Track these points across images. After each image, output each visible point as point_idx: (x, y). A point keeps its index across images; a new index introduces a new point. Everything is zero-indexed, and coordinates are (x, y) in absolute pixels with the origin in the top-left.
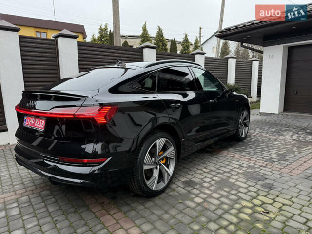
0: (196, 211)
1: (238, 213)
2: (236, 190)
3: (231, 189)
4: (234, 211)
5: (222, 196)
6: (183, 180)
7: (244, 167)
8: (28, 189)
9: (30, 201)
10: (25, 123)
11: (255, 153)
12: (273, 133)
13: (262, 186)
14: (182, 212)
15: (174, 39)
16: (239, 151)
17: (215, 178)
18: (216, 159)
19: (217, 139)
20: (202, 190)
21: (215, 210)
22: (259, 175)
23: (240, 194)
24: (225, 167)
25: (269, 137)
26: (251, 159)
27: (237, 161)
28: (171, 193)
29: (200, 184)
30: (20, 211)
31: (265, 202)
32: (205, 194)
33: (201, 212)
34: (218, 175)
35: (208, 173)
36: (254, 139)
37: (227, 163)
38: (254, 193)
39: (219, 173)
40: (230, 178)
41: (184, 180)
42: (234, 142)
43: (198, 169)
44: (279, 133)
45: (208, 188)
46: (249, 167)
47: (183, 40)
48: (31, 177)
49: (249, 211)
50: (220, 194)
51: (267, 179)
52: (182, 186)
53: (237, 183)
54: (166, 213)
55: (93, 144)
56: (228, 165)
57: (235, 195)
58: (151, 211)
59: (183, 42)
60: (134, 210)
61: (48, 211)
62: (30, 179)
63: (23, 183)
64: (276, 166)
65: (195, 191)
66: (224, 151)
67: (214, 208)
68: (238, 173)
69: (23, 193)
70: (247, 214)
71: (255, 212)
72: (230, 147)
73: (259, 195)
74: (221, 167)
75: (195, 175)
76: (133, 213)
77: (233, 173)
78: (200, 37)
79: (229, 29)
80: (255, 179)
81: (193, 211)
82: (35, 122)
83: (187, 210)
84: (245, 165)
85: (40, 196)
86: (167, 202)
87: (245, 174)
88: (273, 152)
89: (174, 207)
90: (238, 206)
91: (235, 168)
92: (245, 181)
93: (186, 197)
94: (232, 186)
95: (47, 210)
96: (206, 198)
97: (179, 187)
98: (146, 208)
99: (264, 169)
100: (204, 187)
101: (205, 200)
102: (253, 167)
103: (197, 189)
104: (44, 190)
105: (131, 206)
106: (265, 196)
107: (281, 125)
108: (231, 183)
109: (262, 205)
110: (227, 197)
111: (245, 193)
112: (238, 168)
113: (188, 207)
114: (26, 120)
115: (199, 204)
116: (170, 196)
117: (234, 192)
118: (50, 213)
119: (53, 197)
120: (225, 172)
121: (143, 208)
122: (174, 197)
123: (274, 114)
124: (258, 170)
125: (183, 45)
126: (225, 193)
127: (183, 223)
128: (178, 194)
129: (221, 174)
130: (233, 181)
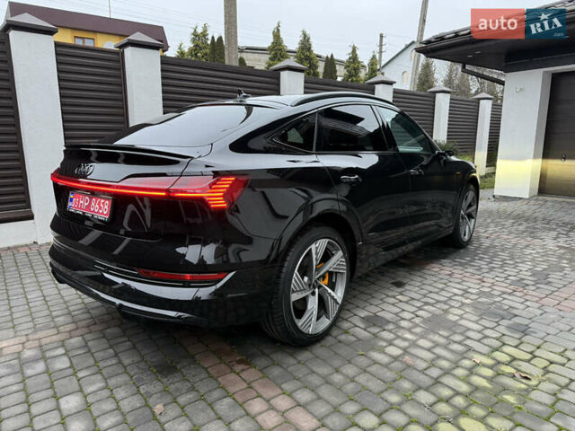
0: (391, 370)
1: (468, 376)
2: (462, 334)
3: (451, 333)
4: (460, 372)
5: (437, 345)
6: (362, 316)
7: (472, 294)
8: (80, 324)
9: (86, 346)
10: (70, 204)
11: (491, 269)
12: (520, 234)
13: (508, 327)
14: (365, 371)
15: (332, 56)
16: (461, 264)
17: (420, 313)
18: (420, 279)
19: (420, 242)
20: (400, 334)
21: (426, 369)
22: (500, 308)
23: (468, 342)
24: (437, 293)
25: (514, 241)
26: (485, 280)
27: (459, 283)
28: (343, 337)
29: (393, 323)
30: (71, 362)
31: (517, 357)
32: (405, 339)
33: (401, 371)
34: (426, 307)
35: (406, 302)
36: (487, 243)
37: (441, 286)
38: (495, 341)
39: (427, 304)
40: (449, 313)
41: (363, 314)
42: (451, 249)
43: (388, 296)
44: (532, 233)
45: (409, 330)
46: (481, 294)
47: (348, 57)
48: (83, 303)
49: (489, 373)
50: (433, 342)
51: (516, 316)
52: (362, 326)
53: (463, 322)
54: (337, 372)
55: (199, 246)
56: (443, 289)
57: (460, 343)
58: (309, 368)
59: (348, 61)
60: (278, 364)
61: (123, 365)
62: (83, 306)
63: (69, 313)
64: (530, 292)
65: (385, 335)
66: (434, 265)
67: (423, 365)
68: (463, 304)
69: (73, 330)
70: (484, 377)
71: (499, 374)
72: (444, 258)
73: (504, 344)
74: (431, 292)
75: (385, 306)
76: (276, 371)
77: (453, 303)
78: (381, 52)
79: (441, 38)
80: (496, 315)
81: (385, 370)
82: (90, 204)
83: (373, 369)
84: (474, 291)
85: (104, 337)
86: (336, 354)
87: (475, 306)
88: (524, 267)
89: (350, 362)
90: (467, 363)
91: (456, 295)
92: (477, 318)
93: (370, 344)
94: (453, 327)
95: (120, 362)
96: (407, 348)
97: (356, 326)
98: (299, 362)
99: (511, 298)
100: (403, 328)
101: (405, 351)
102: (490, 295)
103: (390, 331)
104: (109, 327)
105: (271, 359)
106: (516, 347)
107: (535, 220)
108: (451, 321)
109: (510, 362)
110: (446, 347)
111: (479, 341)
112: (462, 295)
113: (375, 362)
114: (72, 199)
115: (396, 358)
116: (340, 342)
117: (457, 338)
118: (125, 367)
119: (126, 339)
120: (438, 302)
121: (295, 362)
122: (348, 344)
123: (520, 198)
124: (499, 299)
125: (348, 66)
126: (442, 341)
127: (370, 391)
128: (354, 339)
129: (432, 305)
130: (455, 318)
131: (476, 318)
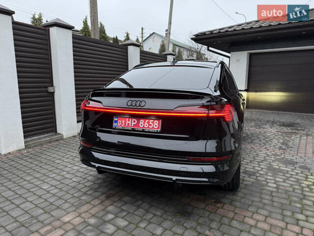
0: (282, 193)
1: (311, 190)
2: (287, 173)
3: (283, 173)
4: (306, 189)
8: (101, 198)
9: (123, 210)
11: (265, 144)
12: (255, 126)
13: (300, 168)
14: (273, 196)
15: (116, 37)
16: (251, 143)
17: (262, 167)
20: (265, 177)
21: (294, 191)
22: (288, 160)
23: (294, 176)
24: (257, 157)
25: (257, 130)
26: (268, 148)
27: (260, 151)
28: (245, 183)
29: (257, 173)
30: (127, 220)
32: (270, 179)
33: (286, 193)
34: (261, 164)
35: (251, 163)
37: (255, 153)
38: (302, 174)
39: (259, 162)
40: (272, 165)
43: (241, 161)
44: (260, 126)
45: (266, 174)
46: (273, 155)
47: (124, 38)
50: (282, 179)
51: (297, 163)
53: (282, 168)
54: (262, 199)
56: (257, 155)
57: (291, 177)
59: (125, 41)
60: (234, 200)
61: (158, 215)
62: (88, 188)
63: (85, 193)
64: (290, 152)
65: (260, 179)
67: (291, 189)
68: (273, 160)
69: (101, 203)
73: (307, 175)
74: (254, 157)
75: (245, 166)
76: (237, 204)
77: (269, 161)
78: (142, 37)
79: (204, 34)
80: (290, 163)
81: (279, 194)
83: (275, 194)
84: (270, 154)
85: (126, 203)
86: (251, 191)
87: (278, 160)
88: (275, 141)
89: (262, 193)
90: (304, 185)
91: (265, 156)
93: (260, 184)
94: (281, 171)
95: (155, 215)
96: (276, 183)
97: (245, 177)
98: (242, 198)
99: (286, 155)
100: (263, 174)
102: (277, 155)
103: (260, 177)
104: (122, 197)
105: (228, 198)
106: (312, 175)
110: (289, 180)
111: (297, 175)
112: (268, 157)
113: (272, 191)
115: (277, 188)
116: (247, 185)
117: (288, 175)
118: (161, 217)
119: (141, 202)
121: (239, 198)
122: (251, 186)
124: (283, 156)
127: (286, 204)
128: (251, 183)
129: (262, 162)
130: (278, 167)
131: (284, 166)
